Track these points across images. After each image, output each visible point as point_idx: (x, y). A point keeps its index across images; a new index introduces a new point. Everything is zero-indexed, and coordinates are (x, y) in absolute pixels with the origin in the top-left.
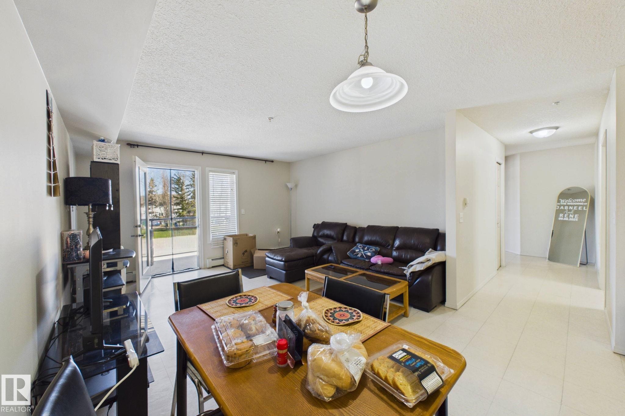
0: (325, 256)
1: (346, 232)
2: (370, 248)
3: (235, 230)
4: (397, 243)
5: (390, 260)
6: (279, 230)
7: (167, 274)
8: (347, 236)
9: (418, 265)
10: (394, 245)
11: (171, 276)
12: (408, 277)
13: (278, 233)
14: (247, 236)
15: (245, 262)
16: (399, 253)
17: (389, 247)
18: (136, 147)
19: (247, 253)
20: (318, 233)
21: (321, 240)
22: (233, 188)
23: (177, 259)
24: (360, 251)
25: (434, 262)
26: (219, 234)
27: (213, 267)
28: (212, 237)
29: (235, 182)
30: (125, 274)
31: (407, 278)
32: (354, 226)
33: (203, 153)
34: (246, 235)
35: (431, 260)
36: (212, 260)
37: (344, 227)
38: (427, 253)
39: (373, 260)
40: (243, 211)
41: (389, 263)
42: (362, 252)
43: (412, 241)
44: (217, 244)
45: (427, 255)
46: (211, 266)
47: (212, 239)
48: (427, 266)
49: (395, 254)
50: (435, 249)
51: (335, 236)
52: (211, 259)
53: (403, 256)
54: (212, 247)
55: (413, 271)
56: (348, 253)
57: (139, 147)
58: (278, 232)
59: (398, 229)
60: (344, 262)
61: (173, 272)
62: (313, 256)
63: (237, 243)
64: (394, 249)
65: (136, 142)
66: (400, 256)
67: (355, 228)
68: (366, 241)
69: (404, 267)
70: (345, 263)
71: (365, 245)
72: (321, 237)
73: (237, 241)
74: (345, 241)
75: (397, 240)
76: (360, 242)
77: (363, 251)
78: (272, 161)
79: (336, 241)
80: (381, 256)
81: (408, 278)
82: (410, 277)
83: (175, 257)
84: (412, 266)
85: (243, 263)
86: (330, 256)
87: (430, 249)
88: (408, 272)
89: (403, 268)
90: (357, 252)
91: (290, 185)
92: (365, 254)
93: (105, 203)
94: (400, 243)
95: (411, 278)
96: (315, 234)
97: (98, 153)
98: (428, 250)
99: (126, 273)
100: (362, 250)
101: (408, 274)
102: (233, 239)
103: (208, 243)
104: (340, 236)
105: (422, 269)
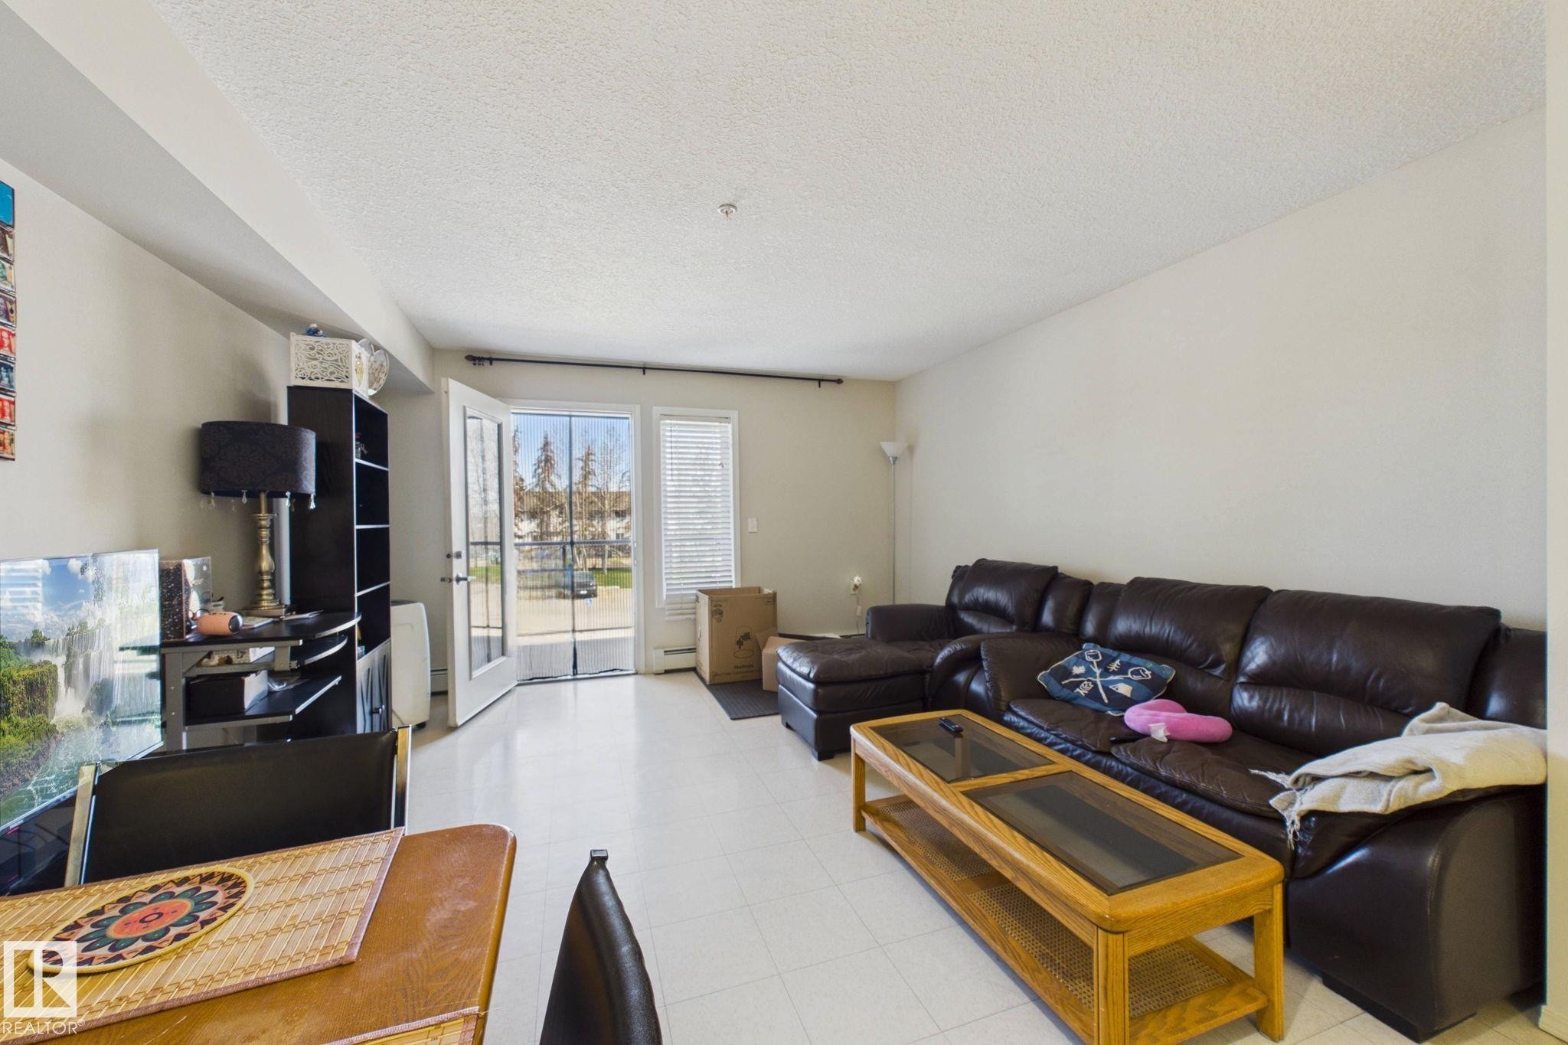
0: (961, 678)
1: (1050, 597)
2: (1130, 665)
3: (730, 576)
4: (1259, 655)
5: (1216, 727)
6: (857, 580)
7: (559, 678)
8: (1058, 613)
9: (1352, 783)
10: (1243, 664)
11: (570, 685)
12: (1290, 830)
13: (854, 590)
14: (760, 592)
15: (743, 667)
16: (1265, 702)
17: (1218, 672)
18: (487, 363)
19: (748, 641)
20: (961, 596)
21: (968, 619)
22: (724, 461)
23: (585, 643)
24: (1089, 672)
25: (1454, 786)
26: (684, 584)
27: (667, 672)
28: (668, 590)
29: (731, 442)
30: (429, 673)
31: (1287, 835)
32: (1084, 578)
33: (644, 368)
34: (757, 591)
35: (1437, 774)
36: (665, 652)
37: (1047, 579)
38: (1416, 721)
39: (1135, 717)
40: (752, 525)
41: (1206, 739)
42: (1096, 678)
43: (1330, 653)
44: (680, 611)
45: (1412, 733)
46: (662, 669)
47: (667, 595)
48: (1411, 803)
49: (1246, 702)
50: (1473, 705)
51: (1011, 609)
52: (662, 651)
53: (1286, 717)
54: (666, 619)
55: (1321, 808)
56: (1040, 675)
57: (494, 362)
58: (856, 587)
59: (1262, 601)
60: (1015, 709)
61: (574, 675)
62: (921, 672)
63: (721, 613)
64: (1242, 679)
65: (488, 352)
66: (1266, 715)
67: (1087, 584)
68: (1121, 636)
69: (1278, 772)
70: (1022, 713)
71: (1115, 654)
72: (967, 608)
73: (721, 606)
74: (1047, 629)
75: (1257, 643)
76: (1100, 640)
77: (1101, 676)
78: (839, 381)
79: (1014, 628)
80: (1180, 707)
81: (1291, 837)
82: (1301, 830)
83: (579, 637)
84: (1317, 779)
85: (739, 670)
86: (975, 678)
87: (1440, 707)
88: (1292, 804)
89: (1271, 776)
90: (1077, 676)
91: (890, 448)
92: (1107, 690)
93: (280, 490)
94: (1270, 657)
95: (1309, 839)
96: (955, 599)
97: (301, 364)
98: (1428, 706)
99: (429, 669)
100: (1098, 671)
101: (1292, 817)
102: (711, 600)
103: (657, 606)
104: (1029, 611)
105: (1377, 808)
